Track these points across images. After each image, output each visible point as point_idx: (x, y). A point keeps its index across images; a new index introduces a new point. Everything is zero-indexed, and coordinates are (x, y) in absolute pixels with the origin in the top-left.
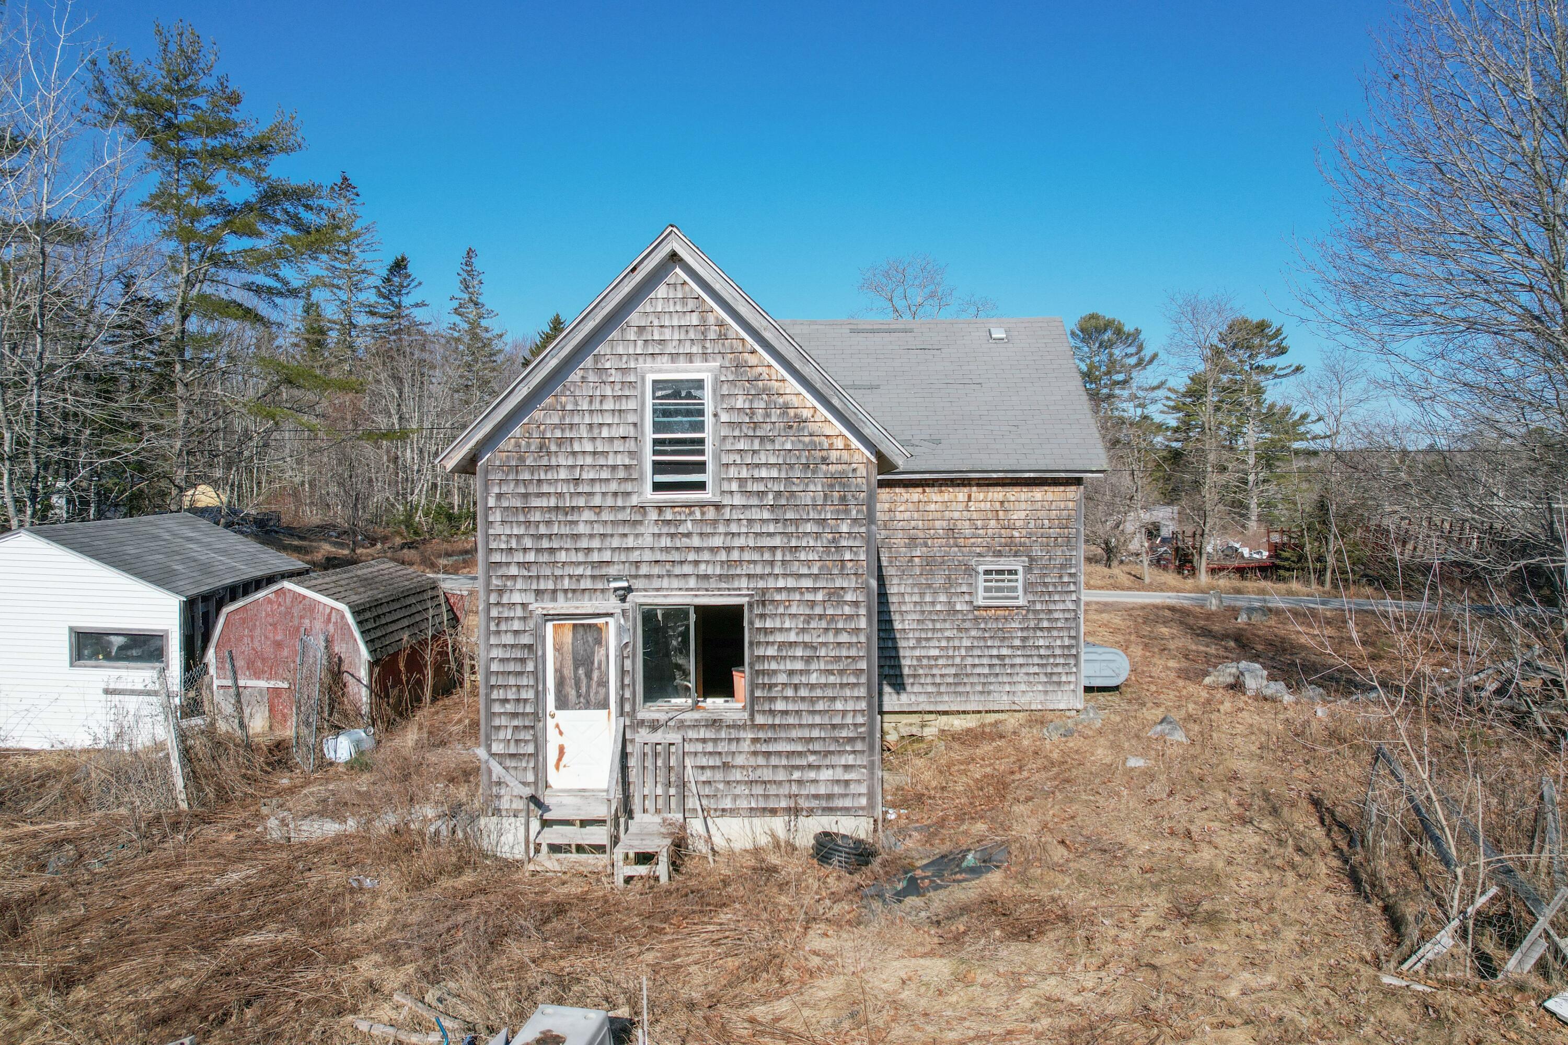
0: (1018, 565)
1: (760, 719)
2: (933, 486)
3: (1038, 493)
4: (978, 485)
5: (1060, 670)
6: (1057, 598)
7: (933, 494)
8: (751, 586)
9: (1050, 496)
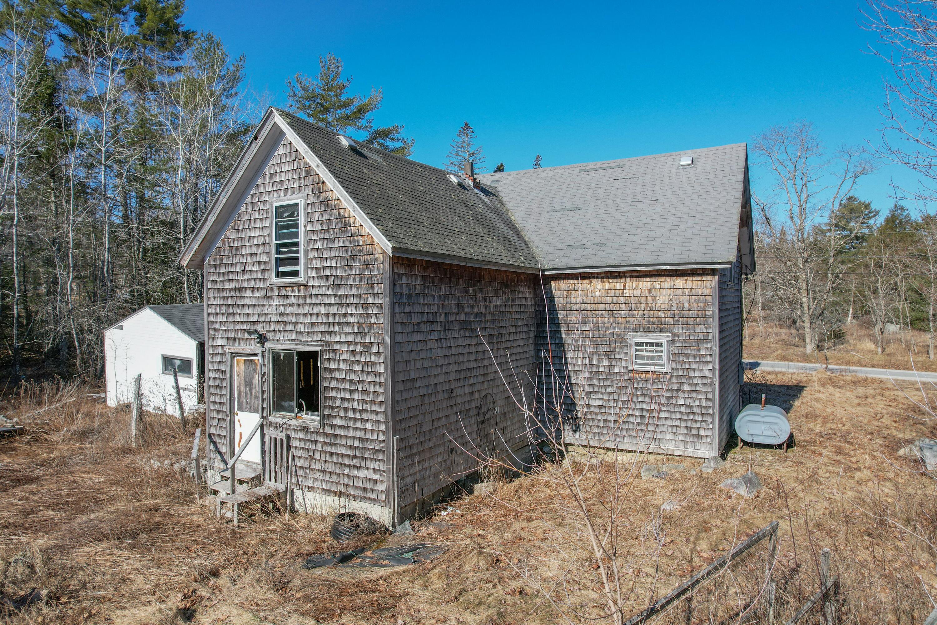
0: (663, 339)
1: (328, 430)
2: (597, 278)
3: (679, 283)
4: (631, 277)
5: (698, 425)
6: (695, 366)
7: (597, 284)
8: (323, 339)
9: (689, 285)
